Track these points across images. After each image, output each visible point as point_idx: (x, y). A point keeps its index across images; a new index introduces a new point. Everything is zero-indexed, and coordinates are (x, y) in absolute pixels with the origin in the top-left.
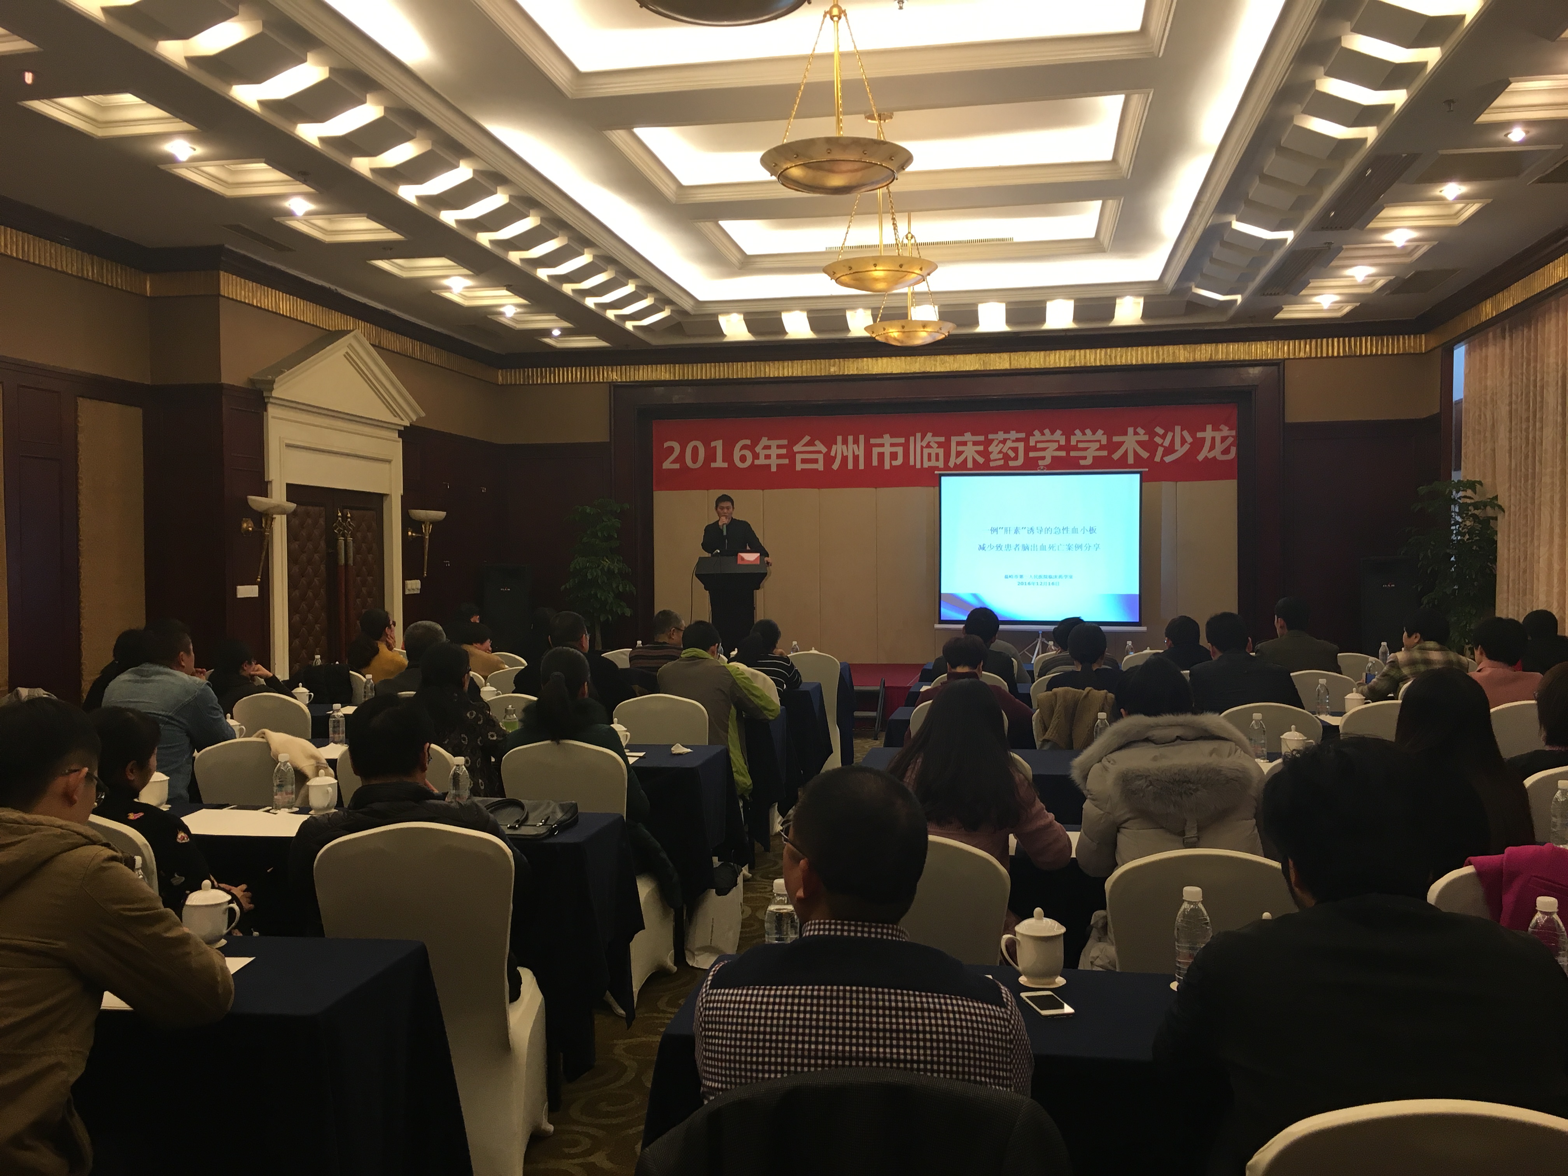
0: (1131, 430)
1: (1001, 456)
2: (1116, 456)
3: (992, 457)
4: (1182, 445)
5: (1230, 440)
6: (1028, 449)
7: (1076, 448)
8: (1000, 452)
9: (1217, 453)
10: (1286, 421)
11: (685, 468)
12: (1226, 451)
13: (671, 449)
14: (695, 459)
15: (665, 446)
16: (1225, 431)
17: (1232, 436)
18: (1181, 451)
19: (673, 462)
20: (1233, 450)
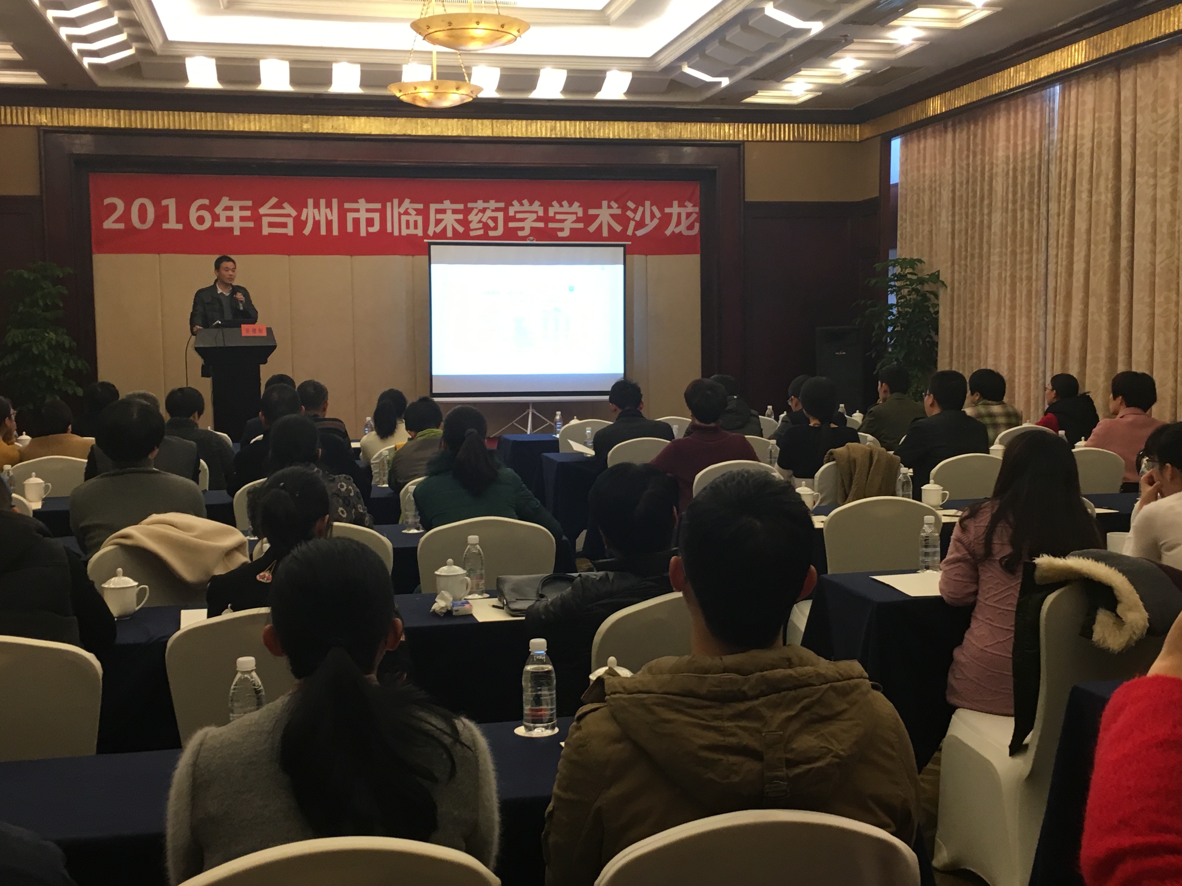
0: (605, 203)
1: (480, 225)
2: (592, 228)
3: (472, 226)
4: (652, 220)
5: (694, 216)
6: (508, 219)
7: (553, 220)
8: (480, 222)
9: (682, 228)
10: (746, 200)
11: (130, 229)
12: (690, 227)
13: (113, 208)
14: (143, 218)
15: (105, 204)
16: (690, 208)
17: (696, 213)
18: (651, 225)
19: (116, 221)
20: (697, 226)
